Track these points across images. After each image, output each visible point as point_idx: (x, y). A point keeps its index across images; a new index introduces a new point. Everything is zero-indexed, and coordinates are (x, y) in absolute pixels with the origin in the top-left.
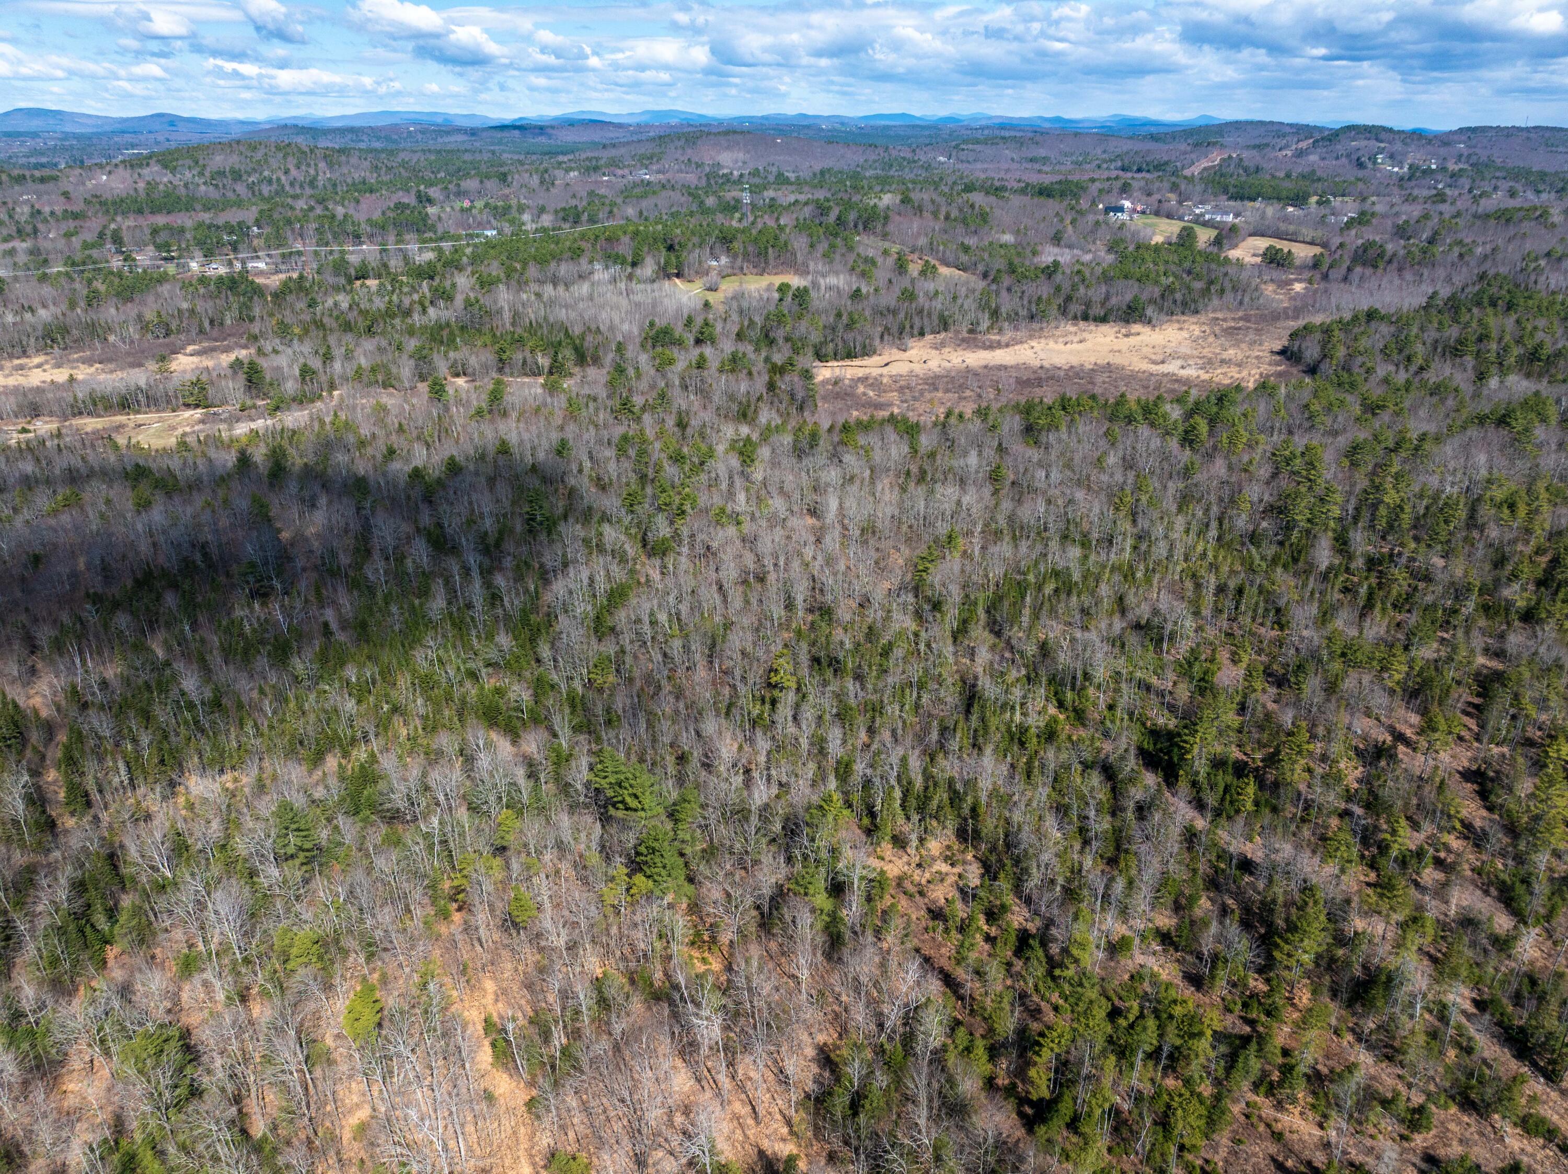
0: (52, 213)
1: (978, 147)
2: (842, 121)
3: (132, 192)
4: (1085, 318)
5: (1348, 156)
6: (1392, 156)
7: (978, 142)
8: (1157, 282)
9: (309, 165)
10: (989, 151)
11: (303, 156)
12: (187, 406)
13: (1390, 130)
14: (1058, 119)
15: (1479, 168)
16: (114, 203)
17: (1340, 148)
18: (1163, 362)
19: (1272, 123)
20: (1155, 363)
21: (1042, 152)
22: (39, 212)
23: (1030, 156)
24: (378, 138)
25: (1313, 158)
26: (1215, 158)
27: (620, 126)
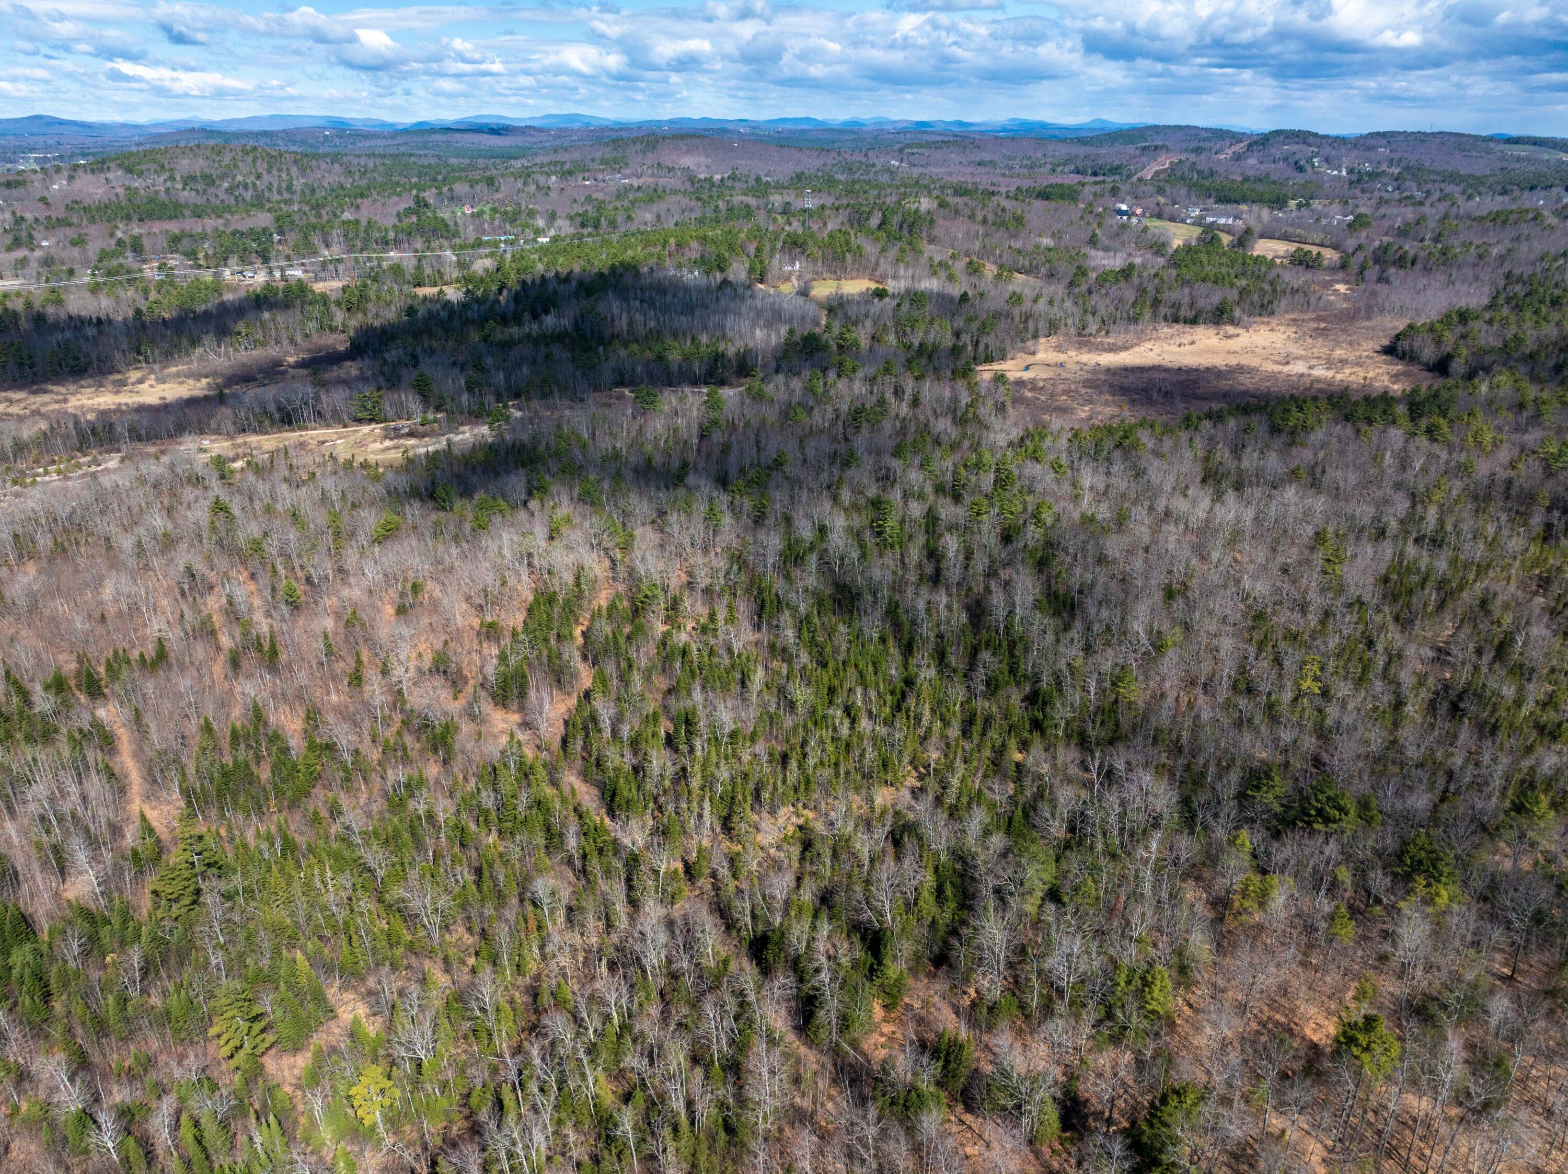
0: (36, 220)
1: (926, 152)
2: (754, 126)
3: (113, 198)
4: (1176, 320)
5: (1285, 159)
6: (1327, 160)
7: (921, 146)
8: (1232, 285)
9: (280, 170)
10: (937, 155)
11: (274, 160)
12: (359, 421)
13: (1316, 135)
14: (961, 124)
15: (1415, 172)
16: (99, 209)
17: (1276, 152)
18: (1288, 363)
19: (1188, 127)
20: (1279, 363)
21: (986, 157)
22: (22, 218)
23: (978, 159)
24: (294, 143)
25: (1252, 161)
26: (1164, 162)
27: (540, 130)
